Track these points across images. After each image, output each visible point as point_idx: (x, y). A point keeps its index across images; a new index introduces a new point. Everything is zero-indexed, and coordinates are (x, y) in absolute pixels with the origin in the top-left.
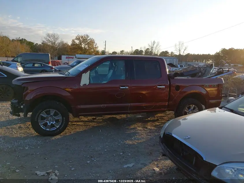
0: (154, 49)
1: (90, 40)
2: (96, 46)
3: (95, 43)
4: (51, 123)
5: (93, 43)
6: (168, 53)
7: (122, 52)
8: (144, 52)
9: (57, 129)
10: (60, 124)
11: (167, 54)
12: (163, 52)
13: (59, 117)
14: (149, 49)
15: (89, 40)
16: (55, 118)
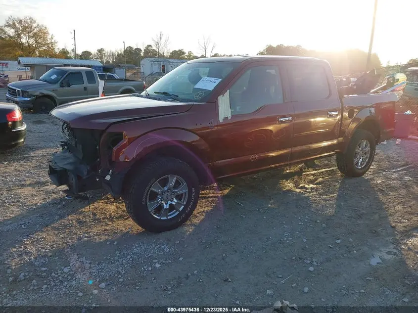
0: (161, 46)
1: (38, 29)
2: (53, 41)
3: (48, 33)
4: (169, 202)
5: (45, 33)
6: (184, 53)
7: (101, 51)
8: (143, 51)
9: (181, 213)
10: (185, 203)
11: (182, 54)
12: (175, 52)
13: (183, 190)
14: (150, 46)
15: (35, 28)
16: (177, 192)
